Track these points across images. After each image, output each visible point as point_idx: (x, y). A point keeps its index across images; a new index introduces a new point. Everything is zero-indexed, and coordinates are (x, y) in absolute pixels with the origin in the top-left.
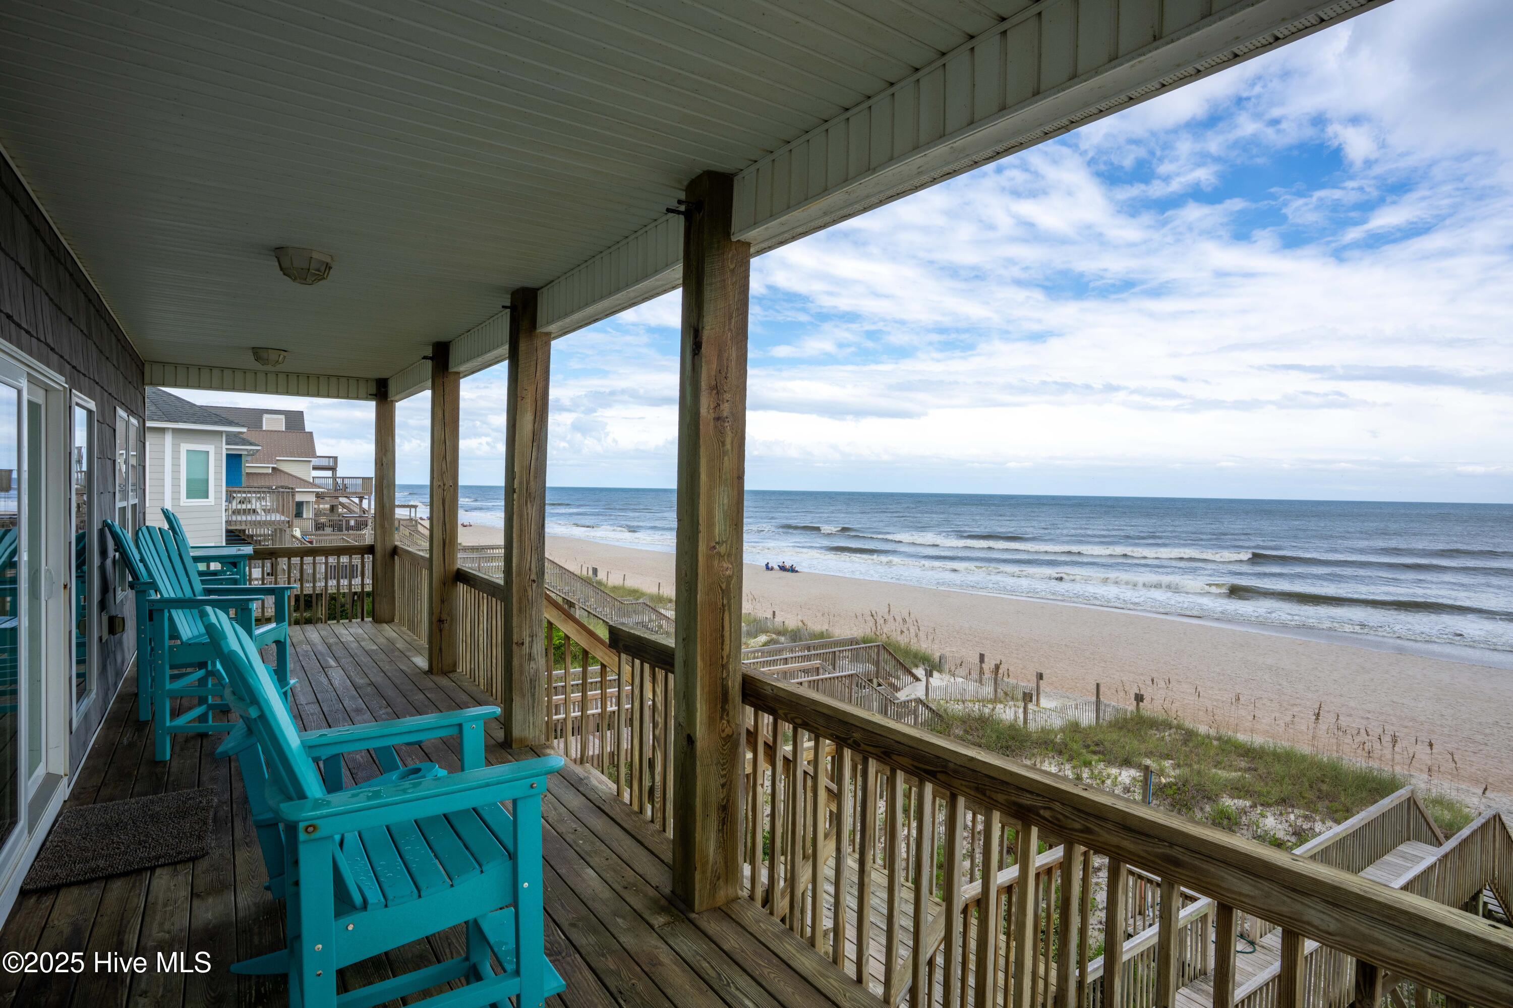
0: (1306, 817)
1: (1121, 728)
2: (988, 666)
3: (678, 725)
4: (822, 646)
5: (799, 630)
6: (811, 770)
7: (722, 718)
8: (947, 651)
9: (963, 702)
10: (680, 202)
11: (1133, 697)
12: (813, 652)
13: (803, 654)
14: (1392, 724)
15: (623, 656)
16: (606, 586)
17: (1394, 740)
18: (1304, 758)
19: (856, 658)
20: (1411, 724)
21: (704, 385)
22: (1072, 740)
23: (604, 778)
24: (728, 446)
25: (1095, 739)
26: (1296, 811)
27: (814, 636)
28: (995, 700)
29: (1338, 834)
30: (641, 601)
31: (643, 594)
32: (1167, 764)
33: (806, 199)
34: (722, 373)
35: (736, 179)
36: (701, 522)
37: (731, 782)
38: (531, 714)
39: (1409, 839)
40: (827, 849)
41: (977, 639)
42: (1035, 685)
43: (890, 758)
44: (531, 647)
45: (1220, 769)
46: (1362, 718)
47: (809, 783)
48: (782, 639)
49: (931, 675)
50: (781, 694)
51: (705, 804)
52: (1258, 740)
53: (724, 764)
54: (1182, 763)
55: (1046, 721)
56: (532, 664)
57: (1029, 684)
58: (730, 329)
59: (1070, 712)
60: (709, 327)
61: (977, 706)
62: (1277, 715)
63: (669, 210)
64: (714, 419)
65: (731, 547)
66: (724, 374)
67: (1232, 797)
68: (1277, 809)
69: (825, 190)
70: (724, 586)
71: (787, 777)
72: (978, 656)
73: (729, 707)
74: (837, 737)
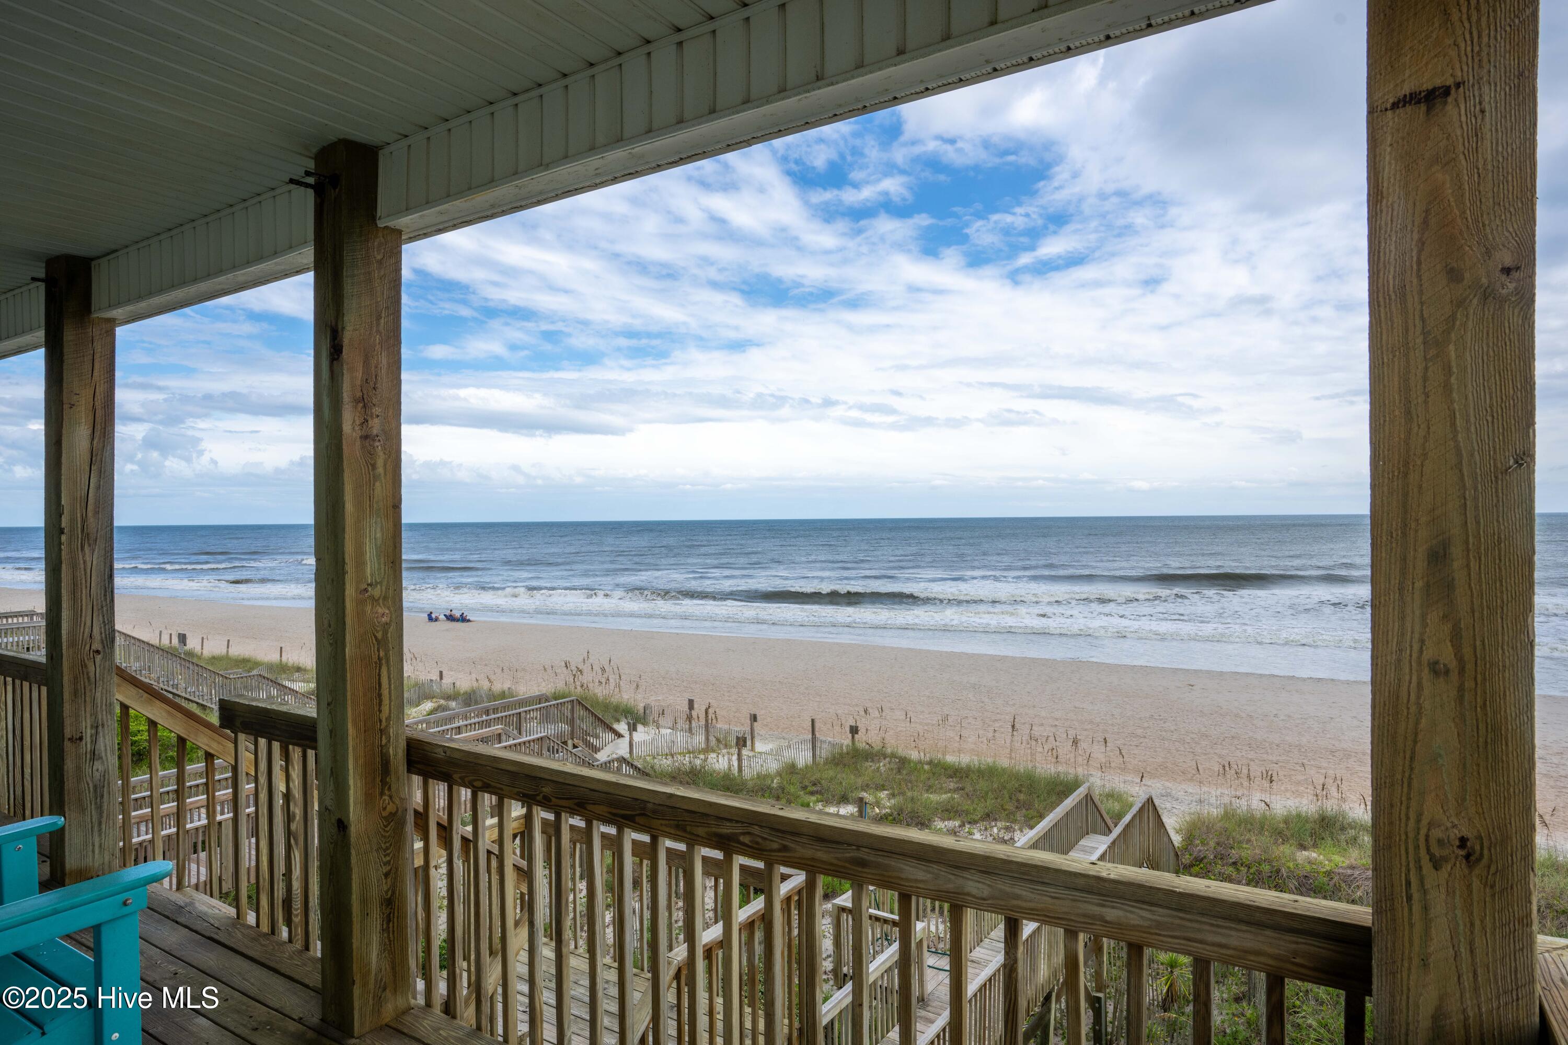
0: (1007, 829)
1: (837, 764)
2: (699, 710)
3: (324, 811)
4: (506, 708)
5: (474, 692)
6: (495, 850)
7: (382, 794)
8: (652, 700)
9: (672, 756)
10: (308, 174)
11: (848, 729)
12: (493, 716)
13: (480, 719)
14: (1075, 729)
15: (242, 737)
16: (199, 657)
17: (1075, 742)
18: (1004, 770)
19: (546, 717)
20: (1089, 726)
21: (346, 396)
22: (790, 783)
23: (215, 902)
24: (380, 470)
25: (813, 779)
26: (999, 824)
27: (492, 697)
28: (707, 750)
29: (1032, 838)
30: (255, 672)
31: (257, 664)
32: (883, 795)
33: (470, 189)
34: (370, 384)
35: (381, 152)
36: (347, 560)
37: (397, 869)
38: (96, 834)
39: (1088, 834)
40: (518, 940)
41: (685, 684)
42: (749, 729)
43: (586, 809)
44: (94, 741)
45: (931, 793)
46: (1052, 726)
47: (494, 863)
48: (453, 704)
49: (635, 729)
50: (457, 755)
51: (364, 901)
52: (965, 760)
53: (387, 848)
54: (896, 792)
55: (762, 766)
56: (98, 765)
57: (742, 728)
58: (378, 331)
59: (786, 754)
60: (351, 328)
61: (687, 759)
62: (981, 732)
63: (292, 181)
64: (361, 437)
65: (388, 589)
66: (372, 384)
67: (943, 820)
68: (981, 825)
69: (491, 182)
70: (379, 635)
71: (467, 860)
72: (686, 703)
73: (392, 779)
74: (525, 795)
